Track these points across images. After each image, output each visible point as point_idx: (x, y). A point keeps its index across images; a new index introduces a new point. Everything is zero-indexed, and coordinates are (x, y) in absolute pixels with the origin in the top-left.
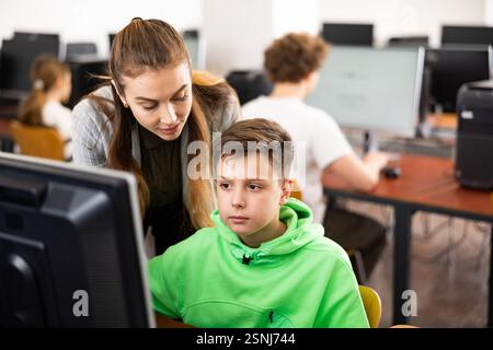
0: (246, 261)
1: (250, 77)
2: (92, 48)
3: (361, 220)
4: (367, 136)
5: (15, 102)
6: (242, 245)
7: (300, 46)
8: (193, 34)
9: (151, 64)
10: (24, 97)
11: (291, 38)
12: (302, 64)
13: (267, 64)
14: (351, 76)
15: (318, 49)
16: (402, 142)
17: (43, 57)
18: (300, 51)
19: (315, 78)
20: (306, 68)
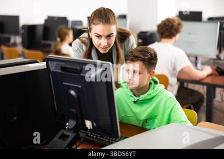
0: (135, 102)
1: (148, 34)
2: (81, 23)
3: (193, 92)
4: (196, 58)
5: (49, 46)
6: (133, 96)
7: (172, 23)
8: (124, 17)
9: (103, 22)
10: (52, 43)
11: (168, 20)
12: (173, 31)
13: (158, 31)
14: (190, 33)
15: (179, 24)
16: (212, 61)
17: (61, 26)
18: (172, 26)
19: (178, 36)
20: (175, 32)
